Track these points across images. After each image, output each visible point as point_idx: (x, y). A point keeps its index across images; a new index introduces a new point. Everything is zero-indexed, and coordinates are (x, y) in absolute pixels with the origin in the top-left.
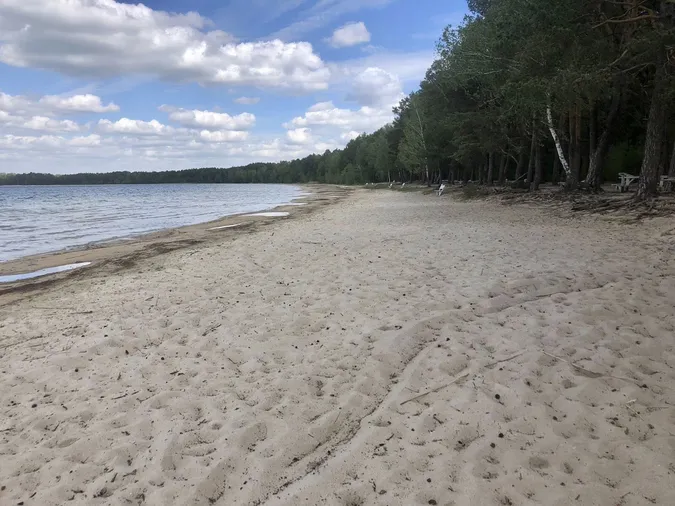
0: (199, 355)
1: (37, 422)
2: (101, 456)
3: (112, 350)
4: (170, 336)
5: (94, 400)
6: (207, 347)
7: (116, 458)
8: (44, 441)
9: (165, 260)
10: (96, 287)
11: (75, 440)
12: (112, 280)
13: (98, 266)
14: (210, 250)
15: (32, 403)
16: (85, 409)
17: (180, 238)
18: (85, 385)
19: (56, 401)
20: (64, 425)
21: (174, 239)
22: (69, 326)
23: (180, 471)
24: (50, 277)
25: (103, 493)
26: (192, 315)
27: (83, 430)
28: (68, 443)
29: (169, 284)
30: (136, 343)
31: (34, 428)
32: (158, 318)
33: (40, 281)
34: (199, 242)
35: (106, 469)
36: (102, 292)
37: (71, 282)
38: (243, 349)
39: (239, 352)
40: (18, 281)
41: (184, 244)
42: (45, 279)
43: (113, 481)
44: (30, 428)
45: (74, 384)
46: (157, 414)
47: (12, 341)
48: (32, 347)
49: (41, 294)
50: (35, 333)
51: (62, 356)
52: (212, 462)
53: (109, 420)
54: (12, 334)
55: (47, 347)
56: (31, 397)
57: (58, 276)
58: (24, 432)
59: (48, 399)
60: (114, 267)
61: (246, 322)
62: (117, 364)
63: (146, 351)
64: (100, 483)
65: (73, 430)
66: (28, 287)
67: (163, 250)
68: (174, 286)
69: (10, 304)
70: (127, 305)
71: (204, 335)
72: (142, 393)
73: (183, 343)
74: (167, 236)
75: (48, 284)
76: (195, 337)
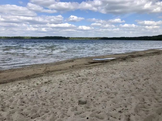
0: (143, 85)
1: (106, 91)
2: (119, 103)
3: (121, 79)
4: (135, 79)
5: (118, 90)
6: (146, 83)
7: (123, 105)
8: (107, 96)
9: (134, 59)
10: (117, 64)
11: (114, 98)
12: (121, 63)
13: (117, 59)
14: (146, 58)
15: (105, 87)
16: (116, 91)
17: (137, 54)
18: (116, 86)
19: (109, 88)
20: (111, 94)
21: (135, 54)
22: (111, 72)
23: (139, 113)
24: (107, 60)
25: (120, 112)
26: (141, 74)
27: (115, 96)
28: (112, 98)
29: (135, 66)
30: (127, 79)
31: (105, 92)
32: (132, 74)
33: (105, 61)
34: (143, 56)
35: (121, 107)
36: (119, 65)
37: (111, 62)
38: (157, 86)
39: (156, 87)
40: (101, 60)
41: (138, 56)
42: (106, 61)
43: (122, 110)
44: (104, 92)
45: (113, 85)
46: (132, 97)
47: (100, 73)
48: (104, 75)
49: (105, 64)
50: (105, 72)
51: (110, 78)
52: (148, 114)
53: (121, 95)
54: (100, 71)
55: (107, 76)
56: (104, 86)
57: (109, 60)
58: (103, 93)
59: (108, 87)
60: (121, 60)
61: (158, 79)
62: (122, 83)
63: (129, 81)
64: (120, 109)
65: (113, 95)
66: (103, 62)
67: (133, 57)
68: (136, 66)
69: (100, 65)
70: (125, 69)
71: (145, 80)
72: (129, 91)
73: (139, 81)
74: (134, 53)
75: (107, 62)
76: (142, 80)
